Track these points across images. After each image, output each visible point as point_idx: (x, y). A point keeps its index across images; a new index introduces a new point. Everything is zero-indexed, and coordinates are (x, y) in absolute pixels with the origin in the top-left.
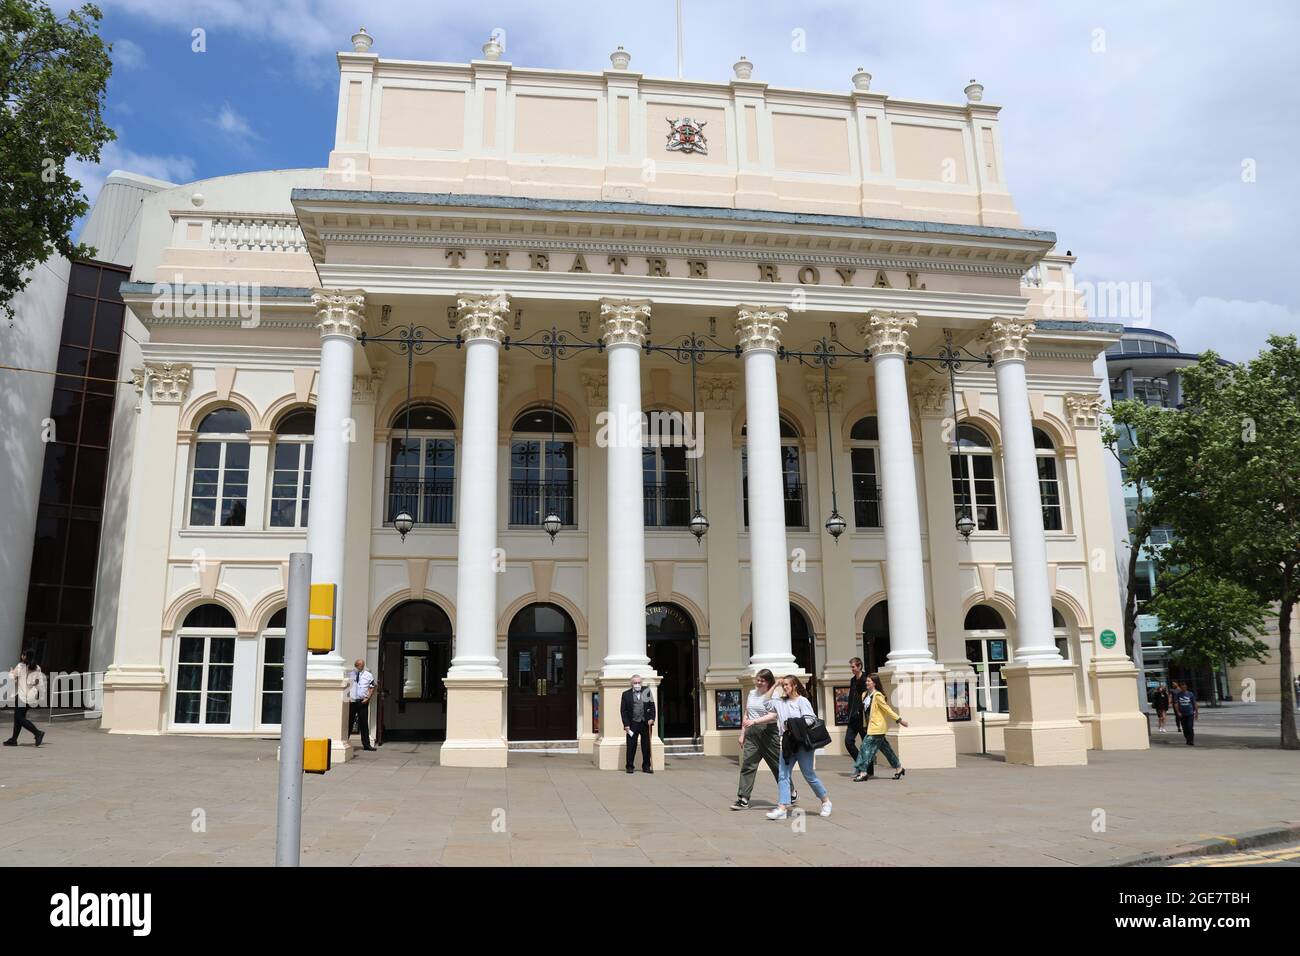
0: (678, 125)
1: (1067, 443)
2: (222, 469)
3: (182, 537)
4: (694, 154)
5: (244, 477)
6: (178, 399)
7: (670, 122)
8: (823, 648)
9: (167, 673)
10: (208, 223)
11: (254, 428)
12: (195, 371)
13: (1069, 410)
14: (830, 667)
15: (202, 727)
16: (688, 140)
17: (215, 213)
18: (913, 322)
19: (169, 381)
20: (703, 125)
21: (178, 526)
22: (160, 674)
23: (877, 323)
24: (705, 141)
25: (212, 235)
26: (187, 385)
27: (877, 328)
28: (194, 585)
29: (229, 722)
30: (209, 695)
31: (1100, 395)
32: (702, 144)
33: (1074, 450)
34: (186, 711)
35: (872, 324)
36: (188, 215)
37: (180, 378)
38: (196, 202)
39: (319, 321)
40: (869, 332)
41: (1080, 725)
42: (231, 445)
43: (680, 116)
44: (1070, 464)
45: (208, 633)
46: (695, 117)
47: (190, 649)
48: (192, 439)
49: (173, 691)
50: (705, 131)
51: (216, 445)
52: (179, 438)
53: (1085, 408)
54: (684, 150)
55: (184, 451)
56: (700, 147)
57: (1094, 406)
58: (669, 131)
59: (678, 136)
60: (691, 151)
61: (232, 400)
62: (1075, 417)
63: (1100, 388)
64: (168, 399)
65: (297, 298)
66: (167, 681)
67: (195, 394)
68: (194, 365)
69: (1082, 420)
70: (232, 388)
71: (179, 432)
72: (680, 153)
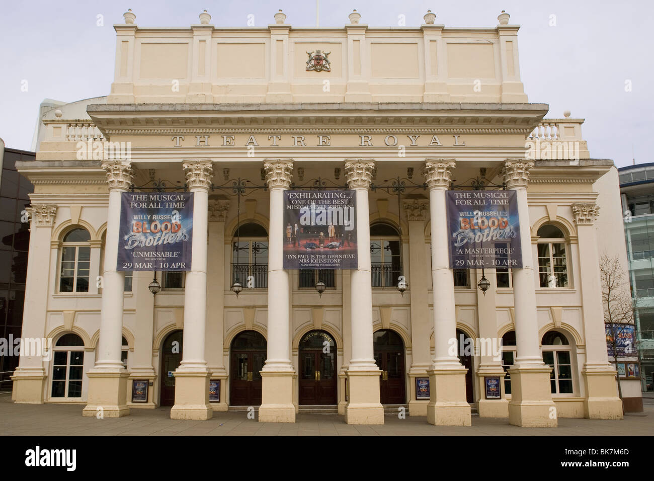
0: (313, 55)
1: (572, 234)
2: (76, 261)
3: (55, 298)
4: (323, 72)
5: (88, 265)
6: (51, 224)
7: (309, 54)
8: (410, 355)
9: (47, 371)
10: (64, 126)
11: (92, 239)
12: (60, 209)
13: (574, 213)
14: (414, 366)
15: (66, 399)
16: (318, 63)
17: (67, 120)
18: (453, 165)
19: (45, 214)
20: (328, 54)
21: (52, 292)
22: (42, 371)
23: (430, 167)
24: (329, 64)
25: (67, 134)
26: (55, 215)
27: (431, 169)
28: (61, 324)
29: (80, 396)
30: (70, 382)
31: (595, 204)
32: (327, 65)
33: (576, 238)
34: (57, 391)
35: (427, 167)
36: (53, 122)
37: (51, 212)
38: (57, 115)
39: (107, 179)
40: (427, 172)
41: (554, 403)
42: (81, 249)
43: (313, 49)
44: (573, 247)
45: (69, 349)
46: (324, 50)
47: (60, 357)
48: (60, 246)
49: (51, 380)
50: (329, 59)
51: (74, 249)
52: (52, 245)
53: (585, 213)
54: (316, 70)
55: (55, 251)
56: (326, 67)
57: (592, 211)
58: (307, 59)
59: (313, 62)
60: (321, 70)
61: (80, 224)
62: (577, 218)
63: (596, 201)
64: (45, 224)
65: (94, 167)
66: (47, 375)
67: (59, 222)
68: (59, 205)
69: (582, 220)
70: (80, 217)
71: (52, 242)
72: (314, 72)
